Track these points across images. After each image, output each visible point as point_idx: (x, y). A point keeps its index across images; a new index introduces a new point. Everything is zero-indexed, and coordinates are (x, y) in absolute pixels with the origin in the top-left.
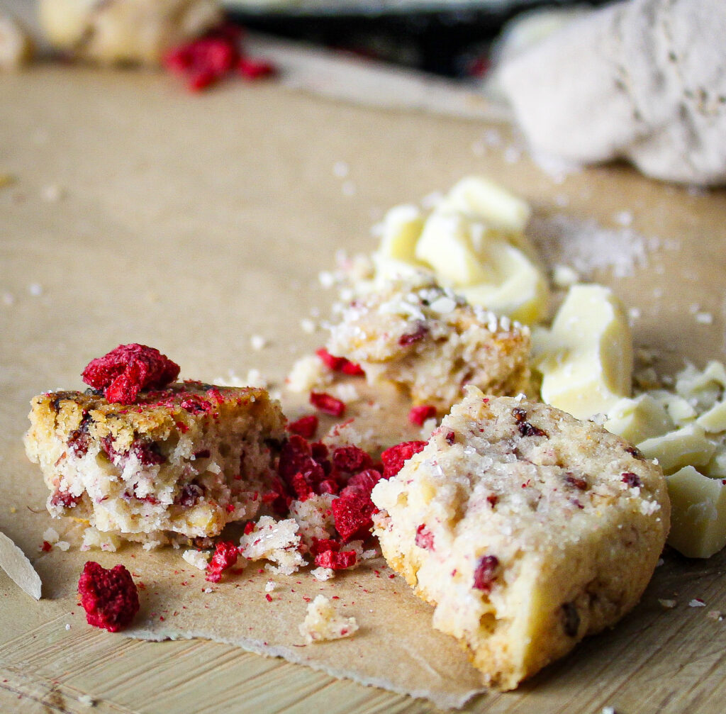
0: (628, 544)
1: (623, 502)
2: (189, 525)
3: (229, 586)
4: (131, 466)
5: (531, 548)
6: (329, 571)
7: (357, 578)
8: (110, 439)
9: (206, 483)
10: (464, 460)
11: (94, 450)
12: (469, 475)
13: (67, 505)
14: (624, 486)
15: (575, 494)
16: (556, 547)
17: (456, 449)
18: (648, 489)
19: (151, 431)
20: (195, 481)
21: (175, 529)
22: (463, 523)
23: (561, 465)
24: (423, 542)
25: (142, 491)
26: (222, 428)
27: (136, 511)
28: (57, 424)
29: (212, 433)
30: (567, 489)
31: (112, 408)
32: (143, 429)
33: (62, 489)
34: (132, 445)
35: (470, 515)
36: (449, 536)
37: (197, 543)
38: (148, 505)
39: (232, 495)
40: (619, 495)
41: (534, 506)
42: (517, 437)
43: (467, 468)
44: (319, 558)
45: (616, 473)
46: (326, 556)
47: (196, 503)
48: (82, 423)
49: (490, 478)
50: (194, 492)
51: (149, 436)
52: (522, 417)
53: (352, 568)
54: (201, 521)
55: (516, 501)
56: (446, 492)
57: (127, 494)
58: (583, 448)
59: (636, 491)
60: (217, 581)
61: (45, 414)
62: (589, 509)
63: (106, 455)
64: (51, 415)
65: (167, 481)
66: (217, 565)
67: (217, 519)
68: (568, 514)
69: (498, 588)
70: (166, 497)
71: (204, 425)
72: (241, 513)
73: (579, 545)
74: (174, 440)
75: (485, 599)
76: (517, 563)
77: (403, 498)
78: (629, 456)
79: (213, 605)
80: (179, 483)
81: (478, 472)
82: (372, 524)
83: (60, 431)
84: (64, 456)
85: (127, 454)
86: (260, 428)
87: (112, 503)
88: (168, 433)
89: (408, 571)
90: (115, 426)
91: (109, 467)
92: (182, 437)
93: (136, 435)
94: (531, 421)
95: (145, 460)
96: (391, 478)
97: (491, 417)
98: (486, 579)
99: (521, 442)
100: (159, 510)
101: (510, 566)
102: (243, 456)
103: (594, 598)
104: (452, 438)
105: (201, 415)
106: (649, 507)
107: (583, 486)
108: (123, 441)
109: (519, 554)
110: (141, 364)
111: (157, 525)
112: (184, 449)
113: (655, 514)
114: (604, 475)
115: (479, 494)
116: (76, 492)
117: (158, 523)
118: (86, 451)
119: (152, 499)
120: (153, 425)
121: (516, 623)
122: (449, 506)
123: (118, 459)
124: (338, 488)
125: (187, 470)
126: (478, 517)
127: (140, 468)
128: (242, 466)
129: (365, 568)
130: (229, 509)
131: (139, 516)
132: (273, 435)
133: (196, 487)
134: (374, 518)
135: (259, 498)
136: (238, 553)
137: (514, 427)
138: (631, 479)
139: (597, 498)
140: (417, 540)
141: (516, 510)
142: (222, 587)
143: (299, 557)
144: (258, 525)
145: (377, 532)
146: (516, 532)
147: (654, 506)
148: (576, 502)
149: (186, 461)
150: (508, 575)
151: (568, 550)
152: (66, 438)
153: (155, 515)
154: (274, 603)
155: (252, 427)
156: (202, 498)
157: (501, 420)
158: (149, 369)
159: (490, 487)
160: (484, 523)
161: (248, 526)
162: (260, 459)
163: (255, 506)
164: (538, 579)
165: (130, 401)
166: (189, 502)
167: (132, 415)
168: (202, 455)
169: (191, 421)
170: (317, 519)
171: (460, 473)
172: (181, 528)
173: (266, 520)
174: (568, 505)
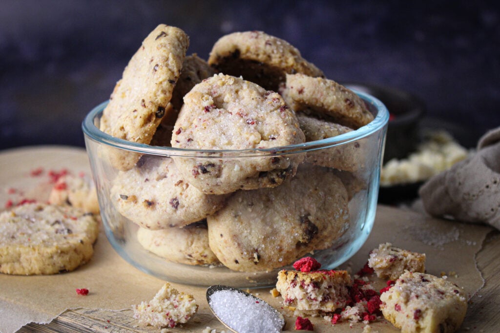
0: (457, 309)
1: (454, 297)
2: (326, 308)
3: (338, 325)
4: (310, 288)
5: (430, 307)
6: (368, 321)
7: (376, 324)
8: (304, 281)
9: (331, 296)
10: (408, 287)
11: (298, 285)
12: (409, 290)
13: (289, 303)
14: (454, 293)
15: (441, 295)
16: (437, 307)
17: (404, 284)
18: (461, 295)
19: (316, 278)
20: (328, 295)
21: (322, 309)
22: (409, 303)
23: (435, 288)
24: (397, 309)
25: (313, 297)
26: (335, 280)
27: (311, 303)
28: (287, 278)
29: (332, 281)
30: (438, 294)
31: (303, 273)
32: (313, 278)
33: (288, 298)
34: (310, 283)
35: (411, 301)
36: (405, 306)
37: (328, 314)
38: (314, 301)
39: (338, 300)
40: (453, 295)
41: (429, 298)
42: (422, 282)
43: (409, 288)
44: (365, 318)
45: (452, 290)
46: (367, 317)
47: (328, 301)
48: (295, 277)
49: (415, 291)
50: (328, 298)
51: (315, 280)
52: (422, 277)
53: (374, 321)
54: (330, 307)
55: (424, 297)
56: (404, 294)
57: (308, 298)
58: (441, 284)
59: (458, 295)
60: (335, 323)
61: (283, 276)
62: (445, 299)
63: (302, 287)
64: (285, 276)
65: (320, 294)
66: (335, 319)
67: (334, 306)
68: (439, 300)
69: (421, 319)
70: (320, 299)
71: (330, 278)
72: (341, 305)
73: (444, 307)
74: (322, 282)
75: (417, 323)
76: (426, 312)
77: (390, 297)
78: (455, 286)
79: (335, 329)
80: (323, 295)
81: (412, 290)
82: (380, 308)
83: (288, 281)
84: (289, 288)
85: (308, 285)
86: (345, 282)
87: (304, 300)
88: (320, 279)
89: (392, 320)
90: (305, 277)
91: (303, 290)
92: (324, 281)
93: (311, 280)
94: (425, 278)
95: (314, 287)
96: (387, 292)
97: (413, 277)
98: (418, 316)
99: (423, 283)
100: (318, 303)
101: (424, 312)
102: (340, 290)
103: (448, 324)
104: (403, 281)
105: (329, 276)
106: (462, 299)
107: (443, 293)
108: (308, 281)
109: (427, 309)
110: (311, 261)
111: (317, 307)
112: (325, 285)
113: (464, 301)
114: (448, 291)
115: (413, 294)
116: (293, 298)
117: (317, 306)
118: (296, 285)
119: (316, 299)
120: (316, 277)
121: (427, 328)
122: (405, 298)
123: (306, 287)
124: (368, 300)
125: (325, 291)
126: (413, 301)
127: (313, 289)
128: (340, 293)
129: (377, 321)
130: (337, 303)
131: (312, 305)
132: (348, 285)
133: (328, 297)
134: (381, 306)
135: (346, 302)
136: (341, 317)
137: (420, 279)
138: (456, 292)
139: (447, 297)
140: (395, 308)
141: (424, 299)
142: (336, 325)
143: (359, 317)
144: (346, 309)
145: (381, 309)
146: (425, 304)
147: (464, 298)
148: (441, 297)
149: (326, 288)
150: (424, 315)
151: (441, 308)
152: (290, 282)
153: (316, 304)
154: (353, 329)
155: (342, 282)
156: (330, 300)
157: (416, 278)
158: (313, 263)
159: (415, 293)
160: (415, 302)
161: (343, 309)
162: (345, 291)
163: (345, 304)
164: (433, 316)
165: (308, 272)
166: (326, 301)
167: (310, 274)
168: (330, 287)
169: (327, 277)
170: (363, 308)
171: (407, 290)
172: (324, 309)
173: (348, 307)
174: (439, 298)
